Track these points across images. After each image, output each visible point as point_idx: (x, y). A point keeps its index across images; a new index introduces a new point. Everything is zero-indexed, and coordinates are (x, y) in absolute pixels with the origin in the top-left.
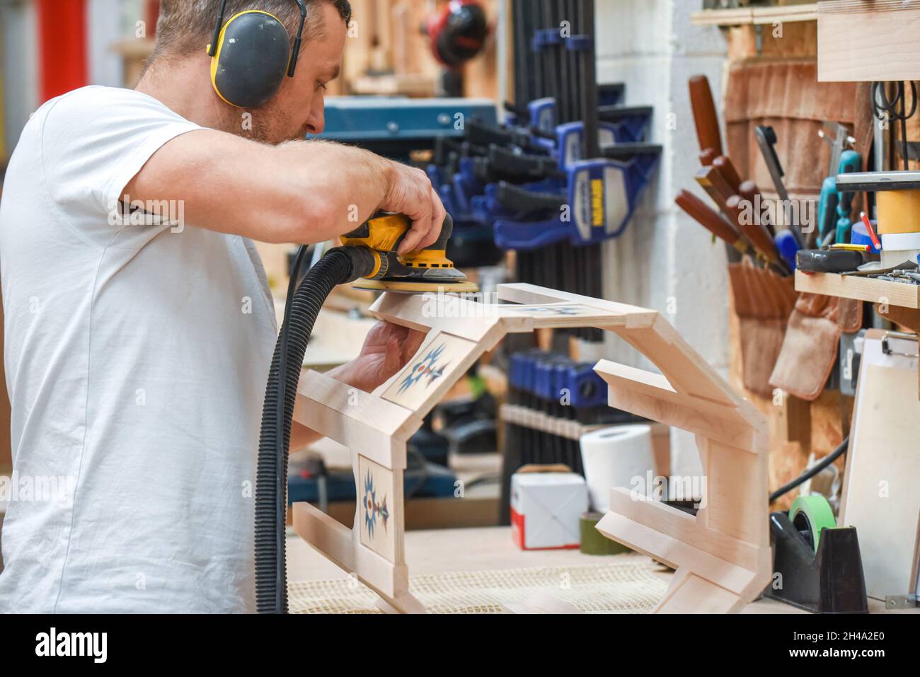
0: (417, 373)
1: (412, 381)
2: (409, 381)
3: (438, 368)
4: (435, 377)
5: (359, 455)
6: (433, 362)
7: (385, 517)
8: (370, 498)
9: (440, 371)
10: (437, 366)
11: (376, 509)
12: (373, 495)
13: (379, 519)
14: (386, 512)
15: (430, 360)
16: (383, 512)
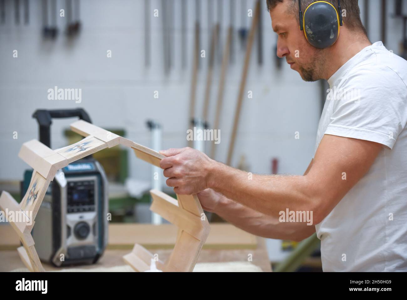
0: (76, 148)
1: (72, 149)
3: (85, 148)
5: (37, 172)
7: (35, 198)
8: (33, 190)
11: (34, 195)
12: (35, 189)
13: (33, 199)
14: (37, 197)
16: (35, 197)
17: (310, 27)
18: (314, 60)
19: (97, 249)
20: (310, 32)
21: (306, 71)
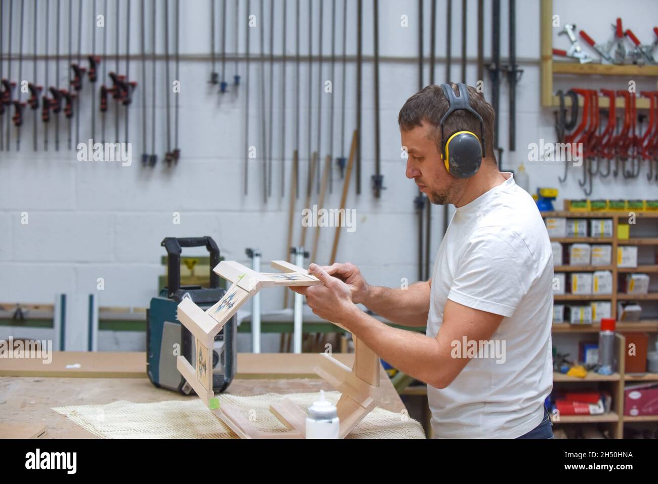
0: (224, 304)
1: (222, 308)
2: (220, 307)
3: (232, 303)
4: (230, 307)
5: (198, 340)
6: (231, 299)
7: (205, 370)
8: (201, 360)
9: (232, 305)
10: (232, 301)
12: (202, 358)
14: (206, 367)
15: (230, 298)
17: (456, 160)
18: (450, 187)
19: (225, 378)
20: (455, 165)
21: (439, 196)
